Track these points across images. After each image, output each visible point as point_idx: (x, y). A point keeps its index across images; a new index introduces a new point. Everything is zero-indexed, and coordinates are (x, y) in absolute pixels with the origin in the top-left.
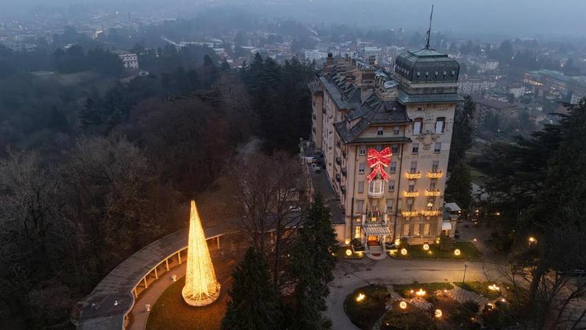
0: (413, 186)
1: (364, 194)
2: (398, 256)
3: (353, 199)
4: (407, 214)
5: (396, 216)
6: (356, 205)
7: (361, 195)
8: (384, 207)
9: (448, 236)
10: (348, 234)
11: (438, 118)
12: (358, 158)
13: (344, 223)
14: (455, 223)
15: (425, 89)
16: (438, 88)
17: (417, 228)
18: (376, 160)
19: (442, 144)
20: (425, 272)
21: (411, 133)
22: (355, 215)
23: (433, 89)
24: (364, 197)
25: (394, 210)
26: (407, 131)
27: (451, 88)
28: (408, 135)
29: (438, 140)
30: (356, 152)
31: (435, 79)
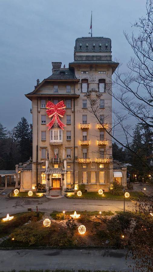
0: (86, 136)
1: (46, 142)
2: (75, 197)
3: (37, 146)
4: (82, 160)
5: (74, 163)
6: (40, 152)
7: (44, 143)
8: (64, 154)
9: (121, 185)
10: (34, 179)
11: (99, 80)
12: (39, 110)
13: (30, 169)
14: (126, 172)
15: (87, 56)
16: (96, 56)
17: (93, 176)
18: (53, 111)
19: (106, 101)
20: (93, 206)
21: (80, 91)
22: (39, 161)
23: (93, 56)
24: (46, 144)
25: (72, 157)
26: (76, 89)
27: (106, 56)
28: (78, 92)
29: (102, 98)
30: (38, 106)
31: (94, 49)
